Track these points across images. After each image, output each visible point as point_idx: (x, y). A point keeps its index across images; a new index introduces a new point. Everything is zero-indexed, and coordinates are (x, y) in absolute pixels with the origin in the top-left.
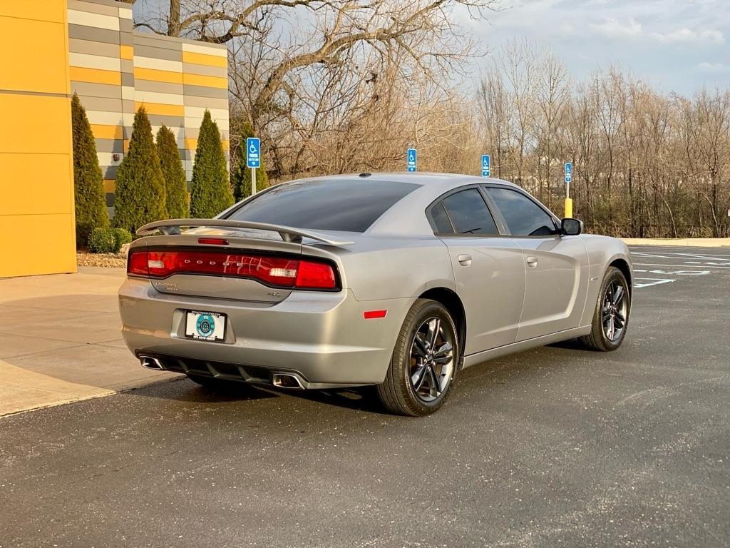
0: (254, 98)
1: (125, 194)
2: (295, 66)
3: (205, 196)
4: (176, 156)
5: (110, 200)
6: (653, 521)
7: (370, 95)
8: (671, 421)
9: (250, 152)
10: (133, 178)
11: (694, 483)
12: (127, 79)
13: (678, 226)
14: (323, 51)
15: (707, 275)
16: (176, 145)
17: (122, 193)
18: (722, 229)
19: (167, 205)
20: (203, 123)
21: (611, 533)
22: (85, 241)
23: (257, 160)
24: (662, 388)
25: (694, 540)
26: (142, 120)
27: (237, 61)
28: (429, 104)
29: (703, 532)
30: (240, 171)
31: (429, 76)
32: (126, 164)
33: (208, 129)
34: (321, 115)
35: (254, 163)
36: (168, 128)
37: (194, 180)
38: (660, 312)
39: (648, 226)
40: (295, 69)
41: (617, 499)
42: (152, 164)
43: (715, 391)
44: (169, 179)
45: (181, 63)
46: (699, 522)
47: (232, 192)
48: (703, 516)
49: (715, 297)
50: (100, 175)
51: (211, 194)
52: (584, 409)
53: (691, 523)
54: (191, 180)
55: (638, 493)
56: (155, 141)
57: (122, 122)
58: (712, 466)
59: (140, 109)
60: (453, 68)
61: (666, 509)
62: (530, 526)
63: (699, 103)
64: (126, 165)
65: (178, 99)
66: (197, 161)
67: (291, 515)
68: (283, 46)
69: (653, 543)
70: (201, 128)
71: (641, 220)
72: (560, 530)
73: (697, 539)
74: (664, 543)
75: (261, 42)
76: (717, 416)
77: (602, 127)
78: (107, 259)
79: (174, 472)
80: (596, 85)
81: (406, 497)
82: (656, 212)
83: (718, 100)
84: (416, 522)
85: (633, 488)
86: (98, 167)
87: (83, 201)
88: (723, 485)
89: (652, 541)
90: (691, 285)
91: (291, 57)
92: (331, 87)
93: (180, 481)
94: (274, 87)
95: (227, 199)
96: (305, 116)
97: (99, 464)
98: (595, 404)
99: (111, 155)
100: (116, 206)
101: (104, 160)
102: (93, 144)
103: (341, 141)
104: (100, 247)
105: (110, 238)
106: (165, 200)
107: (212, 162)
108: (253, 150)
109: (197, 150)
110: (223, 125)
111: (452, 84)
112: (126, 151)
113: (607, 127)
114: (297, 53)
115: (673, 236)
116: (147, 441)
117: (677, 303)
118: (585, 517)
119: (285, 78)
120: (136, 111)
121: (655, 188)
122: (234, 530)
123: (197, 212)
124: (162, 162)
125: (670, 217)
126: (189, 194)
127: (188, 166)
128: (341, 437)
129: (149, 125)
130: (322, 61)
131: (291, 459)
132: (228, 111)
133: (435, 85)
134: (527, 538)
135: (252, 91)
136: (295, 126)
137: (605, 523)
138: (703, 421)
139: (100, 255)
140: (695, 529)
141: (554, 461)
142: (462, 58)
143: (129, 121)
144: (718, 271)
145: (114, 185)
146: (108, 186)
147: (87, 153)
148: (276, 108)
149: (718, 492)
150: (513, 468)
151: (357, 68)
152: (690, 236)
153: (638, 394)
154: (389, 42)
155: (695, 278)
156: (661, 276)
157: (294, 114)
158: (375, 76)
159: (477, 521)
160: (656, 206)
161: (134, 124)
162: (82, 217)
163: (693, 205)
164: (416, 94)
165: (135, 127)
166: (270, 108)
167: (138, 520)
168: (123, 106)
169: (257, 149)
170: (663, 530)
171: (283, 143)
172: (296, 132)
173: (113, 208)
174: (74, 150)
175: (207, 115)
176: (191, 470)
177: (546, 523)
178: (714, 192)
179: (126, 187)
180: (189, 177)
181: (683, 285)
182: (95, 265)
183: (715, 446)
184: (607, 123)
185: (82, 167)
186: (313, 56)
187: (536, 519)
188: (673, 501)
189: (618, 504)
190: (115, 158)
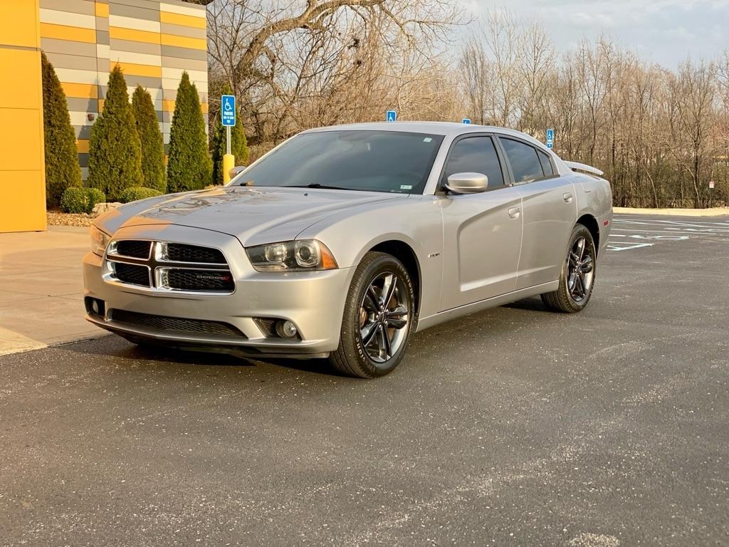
0: (235, 63)
1: (99, 154)
2: (277, 31)
3: (182, 158)
4: (153, 117)
5: (84, 161)
6: (620, 469)
7: (352, 61)
8: (643, 374)
9: (225, 110)
10: (107, 138)
11: (663, 433)
12: (103, 36)
13: (660, 198)
14: (306, 16)
15: (686, 240)
16: (153, 106)
17: (95, 153)
18: (703, 202)
19: (143, 166)
20: (180, 85)
21: (575, 480)
22: (57, 200)
23: (232, 118)
24: (635, 342)
25: (661, 488)
26: (117, 79)
27: (218, 24)
28: (412, 71)
29: (670, 480)
30: (217, 134)
31: (412, 42)
32: (100, 124)
33: (187, 91)
34: (303, 81)
35: (229, 121)
36: (144, 89)
37: (171, 143)
38: (637, 273)
39: (629, 198)
40: (277, 35)
41: (583, 448)
42: (127, 123)
43: (689, 345)
44: (145, 140)
45: (159, 23)
46: (667, 470)
47: (210, 156)
48: (671, 464)
49: (693, 260)
50: (72, 134)
51: (189, 157)
52: (554, 362)
53: (659, 471)
54: (168, 142)
55: (605, 442)
56: (130, 101)
57: (97, 80)
58: (683, 417)
59: (115, 68)
60: (436, 36)
61: (633, 458)
62: (491, 472)
63: (683, 75)
64: (100, 126)
65: (155, 60)
66: (174, 122)
67: (243, 461)
68: (265, 10)
69: (618, 490)
70: (178, 90)
71: (623, 191)
72: (522, 476)
73: (663, 486)
74: (630, 490)
75: (243, 5)
76: (690, 369)
77: (586, 98)
78: (79, 218)
79: (124, 418)
80: (582, 55)
81: (364, 444)
82: (638, 184)
83: (702, 71)
84: (373, 468)
85: (600, 437)
86: (69, 126)
87: (55, 160)
88: (694, 435)
89: (617, 488)
90: (669, 249)
91: (274, 21)
92: (314, 52)
93: (129, 428)
94: (256, 52)
95: (206, 163)
96: (286, 81)
97: (45, 410)
98: (565, 357)
99: (85, 114)
100: (90, 167)
101: (78, 119)
102: (64, 102)
103: (323, 106)
104: (73, 207)
105: (83, 198)
106: (140, 161)
107: (190, 124)
108: (228, 107)
109: (174, 113)
110: (202, 88)
111: (436, 52)
112: (101, 110)
113: (591, 97)
114: (280, 17)
115: (654, 207)
116: (99, 389)
117: (654, 265)
118: (549, 465)
119: (267, 42)
120: (112, 70)
121: (637, 159)
122: (181, 475)
123: (173, 175)
124: (137, 123)
125: (652, 188)
126: (167, 156)
127: (165, 129)
128: (302, 386)
129: (125, 84)
130: (305, 27)
131: (248, 408)
132: (206, 73)
133: (418, 53)
134: (487, 484)
135: (233, 55)
136: (276, 93)
137: (569, 470)
138: (676, 374)
139: (73, 215)
140: (663, 477)
141: (520, 411)
142: (446, 25)
143: (104, 79)
144: (697, 237)
145: (88, 145)
146: (82, 146)
147: (57, 111)
148: (257, 74)
149: (688, 442)
150: (478, 417)
151: (340, 34)
152: (671, 207)
153: (610, 349)
154: (372, 8)
155: (675, 242)
156: (640, 241)
157: (275, 80)
158: (357, 41)
159: (436, 468)
160: (638, 177)
161: (109, 83)
162: (54, 177)
163: (675, 178)
164: (399, 60)
165: (110, 87)
166: (251, 73)
167: (81, 465)
168: (98, 64)
169: (232, 106)
170: (629, 477)
171: (264, 109)
172: (277, 98)
173: (87, 169)
174: (45, 107)
175: (185, 77)
176: (142, 416)
177: (508, 470)
178: (696, 164)
179: (99, 148)
180: (167, 140)
181: (661, 249)
182: (66, 224)
183: (687, 398)
184: (591, 94)
185: (53, 126)
186: (296, 21)
187: (497, 466)
188: (641, 450)
189: (583, 452)
190: (90, 118)
